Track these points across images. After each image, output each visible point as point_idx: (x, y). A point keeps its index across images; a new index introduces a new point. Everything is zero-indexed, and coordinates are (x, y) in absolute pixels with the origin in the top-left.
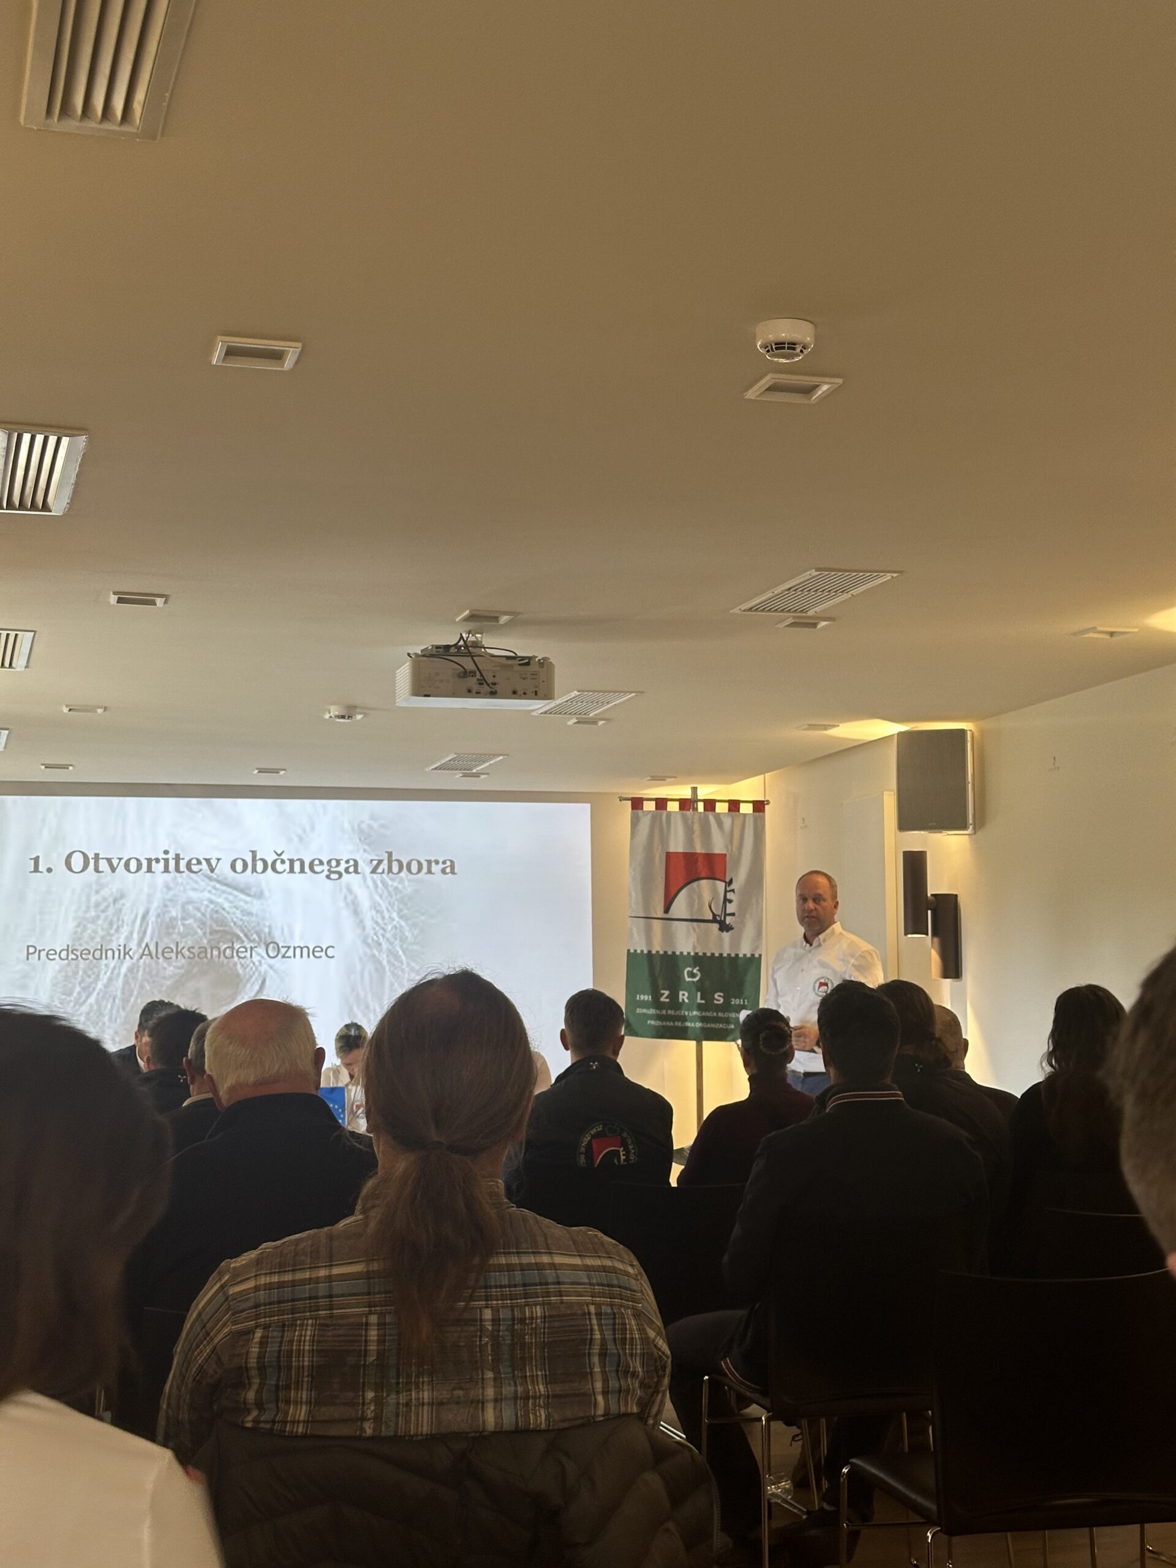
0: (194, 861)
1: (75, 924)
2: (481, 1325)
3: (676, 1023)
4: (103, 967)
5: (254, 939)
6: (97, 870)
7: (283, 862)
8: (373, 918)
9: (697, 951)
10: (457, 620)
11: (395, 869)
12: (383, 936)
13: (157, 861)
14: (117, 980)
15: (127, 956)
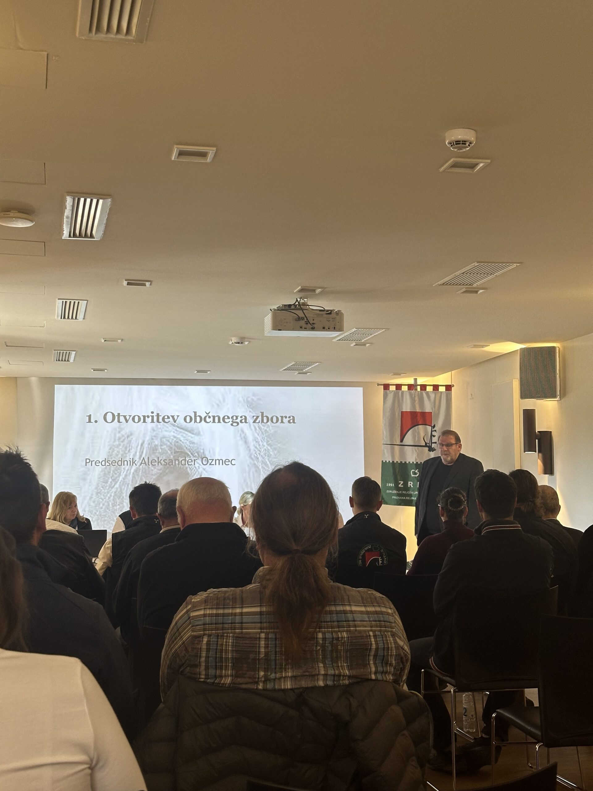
0: (166, 417)
1: (109, 448)
2: (317, 641)
3: (407, 498)
4: (123, 469)
5: (196, 456)
6: (119, 421)
7: (209, 417)
8: (254, 445)
9: (417, 461)
10: (295, 292)
11: (265, 421)
12: (259, 454)
13: (148, 417)
14: (129, 476)
15: (134, 464)
